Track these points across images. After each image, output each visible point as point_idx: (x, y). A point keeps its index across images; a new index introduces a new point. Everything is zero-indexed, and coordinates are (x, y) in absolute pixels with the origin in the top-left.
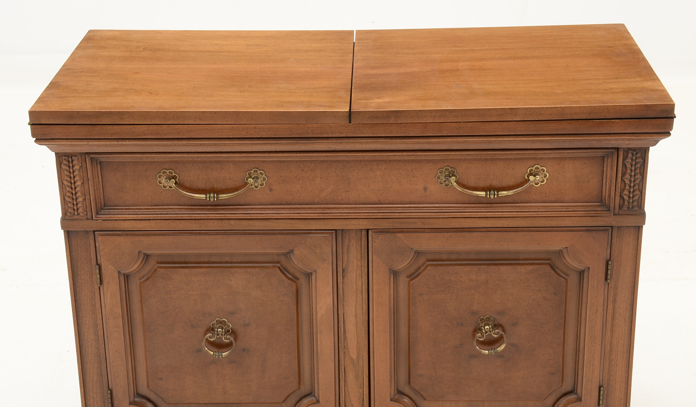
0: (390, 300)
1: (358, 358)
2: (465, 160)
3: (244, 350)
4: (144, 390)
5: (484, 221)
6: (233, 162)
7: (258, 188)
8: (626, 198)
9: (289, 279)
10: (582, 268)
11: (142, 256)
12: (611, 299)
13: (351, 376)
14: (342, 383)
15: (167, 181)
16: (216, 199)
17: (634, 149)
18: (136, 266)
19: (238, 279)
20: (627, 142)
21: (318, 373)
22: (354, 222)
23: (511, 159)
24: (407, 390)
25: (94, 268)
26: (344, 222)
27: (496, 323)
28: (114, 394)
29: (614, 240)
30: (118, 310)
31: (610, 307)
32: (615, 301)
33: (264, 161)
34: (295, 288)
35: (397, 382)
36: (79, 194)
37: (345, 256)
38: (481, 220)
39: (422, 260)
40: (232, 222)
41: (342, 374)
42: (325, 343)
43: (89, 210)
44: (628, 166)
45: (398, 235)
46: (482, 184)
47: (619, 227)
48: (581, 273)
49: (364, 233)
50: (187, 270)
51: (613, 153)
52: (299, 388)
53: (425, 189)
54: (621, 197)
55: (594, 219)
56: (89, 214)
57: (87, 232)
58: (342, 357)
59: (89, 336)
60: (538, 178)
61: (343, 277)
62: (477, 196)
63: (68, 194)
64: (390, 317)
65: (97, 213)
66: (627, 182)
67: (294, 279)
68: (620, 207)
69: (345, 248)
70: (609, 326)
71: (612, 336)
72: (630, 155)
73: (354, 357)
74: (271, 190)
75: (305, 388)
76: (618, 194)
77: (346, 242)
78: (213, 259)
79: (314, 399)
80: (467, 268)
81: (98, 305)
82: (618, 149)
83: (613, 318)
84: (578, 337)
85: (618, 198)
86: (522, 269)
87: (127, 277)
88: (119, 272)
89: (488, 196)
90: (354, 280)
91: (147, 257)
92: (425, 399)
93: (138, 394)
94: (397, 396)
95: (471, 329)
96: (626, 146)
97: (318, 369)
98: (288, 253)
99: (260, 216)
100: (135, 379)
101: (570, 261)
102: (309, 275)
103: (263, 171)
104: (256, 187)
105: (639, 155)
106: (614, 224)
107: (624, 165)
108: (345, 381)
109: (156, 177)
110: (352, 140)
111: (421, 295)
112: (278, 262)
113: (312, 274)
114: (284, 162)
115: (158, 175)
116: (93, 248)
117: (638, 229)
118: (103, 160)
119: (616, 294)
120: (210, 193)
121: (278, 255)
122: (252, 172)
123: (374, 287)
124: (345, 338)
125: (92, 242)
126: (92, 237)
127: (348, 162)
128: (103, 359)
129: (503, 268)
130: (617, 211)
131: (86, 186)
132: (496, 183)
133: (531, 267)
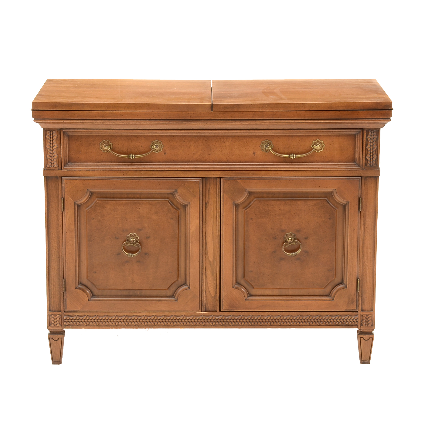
0: (233, 223)
1: (213, 260)
2: (277, 136)
3: (146, 254)
4: (85, 281)
5: (288, 172)
6: (144, 136)
7: (158, 152)
8: (368, 159)
9: (174, 208)
10: (345, 203)
11: (89, 193)
12: (362, 222)
13: (209, 272)
14: (204, 276)
15: (106, 147)
16: (133, 158)
17: (372, 130)
18: (85, 199)
19: (144, 209)
20: (368, 125)
21: (189, 270)
22: (213, 172)
23: (303, 136)
24: (242, 282)
25: (60, 200)
26: (207, 173)
27: (296, 237)
28: (67, 281)
29: (363, 185)
30: (73, 227)
31: (362, 227)
32: (364, 224)
33: (162, 136)
34: (177, 214)
35: (236, 276)
36: (55, 154)
37: (207, 194)
38: (286, 172)
39: (252, 197)
40: (142, 172)
41: (204, 270)
42: (194, 249)
43: (60, 163)
44: (369, 140)
45: (238, 180)
46: (286, 151)
47: (366, 177)
48: (344, 206)
49: (218, 180)
50: (114, 202)
51: (360, 132)
52: (177, 280)
53: (254, 153)
54: (366, 159)
55: (351, 172)
56: (60, 166)
57: (57, 178)
58: (204, 259)
59: (54, 245)
60: (318, 147)
61: (206, 208)
62: (284, 157)
63: (49, 154)
64: (233, 233)
65: (64, 166)
66: (369, 149)
67: (177, 209)
68: (366, 165)
69: (207, 190)
70: (362, 240)
71: (363, 247)
72: (370, 133)
73: (211, 259)
74: (165, 153)
75: (181, 280)
76: (364, 156)
77: (208, 186)
78: (130, 196)
79: (187, 287)
80: (278, 202)
81: (61, 224)
82: (363, 129)
83: (364, 235)
84: (344, 247)
85: (364, 159)
86: (310, 203)
87: (79, 206)
88: (75, 202)
89: (290, 157)
90: (212, 210)
91: (92, 194)
92: (254, 288)
93: (80, 283)
94: (236, 286)
95: (281, 241)
96: (367, 128)
97: (189, 266)
98: (174, 192)
99: (159, 169)
100: (80, 273)
101: (338, 198)
102: (185, 207)
103: (161, 141)
104: (157, 151)
105: (375, 133)
106: (362, 175)
107: (367, 140)
108: (206, 276)
109: (99, 145)
110: (213, 122)
111: (251, 219)
112: (168, 198)
113: (187, 205)
114: (174, 136)
115: (100, 144)
116: (60, 187)
117: (376, 178)
118: (70, 134)
119: (365, 220)
120: (130, 154)
121: (168, 193)
122: (155, 142)
123: (224, 214)
124: (206, 247)
125: (60, 184)
126: (60, 181)
127: (210, 136)
128: (61, 259)
129: (299, 202)
130: (364, 167)
131: (59, 149)
132: (294, 150)
133: (315, 202)
